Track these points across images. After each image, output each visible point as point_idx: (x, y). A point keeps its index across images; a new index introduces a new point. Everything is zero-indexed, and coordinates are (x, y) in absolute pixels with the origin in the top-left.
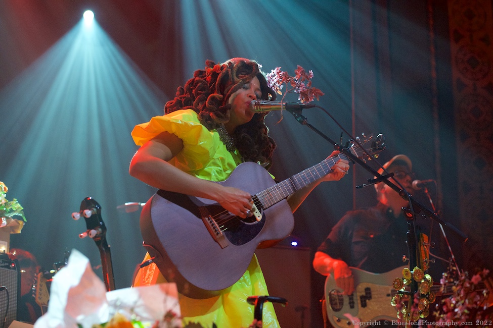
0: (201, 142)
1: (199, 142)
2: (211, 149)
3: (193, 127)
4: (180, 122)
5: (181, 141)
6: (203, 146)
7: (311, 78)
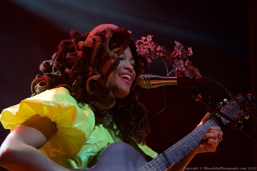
0: (75, 124)
1: (74, 124)
2: (87, 130)
3: (67, 108)
4: (52, 105)
5: (54, 124)
6: (78, 128)
7: (190, 55)
